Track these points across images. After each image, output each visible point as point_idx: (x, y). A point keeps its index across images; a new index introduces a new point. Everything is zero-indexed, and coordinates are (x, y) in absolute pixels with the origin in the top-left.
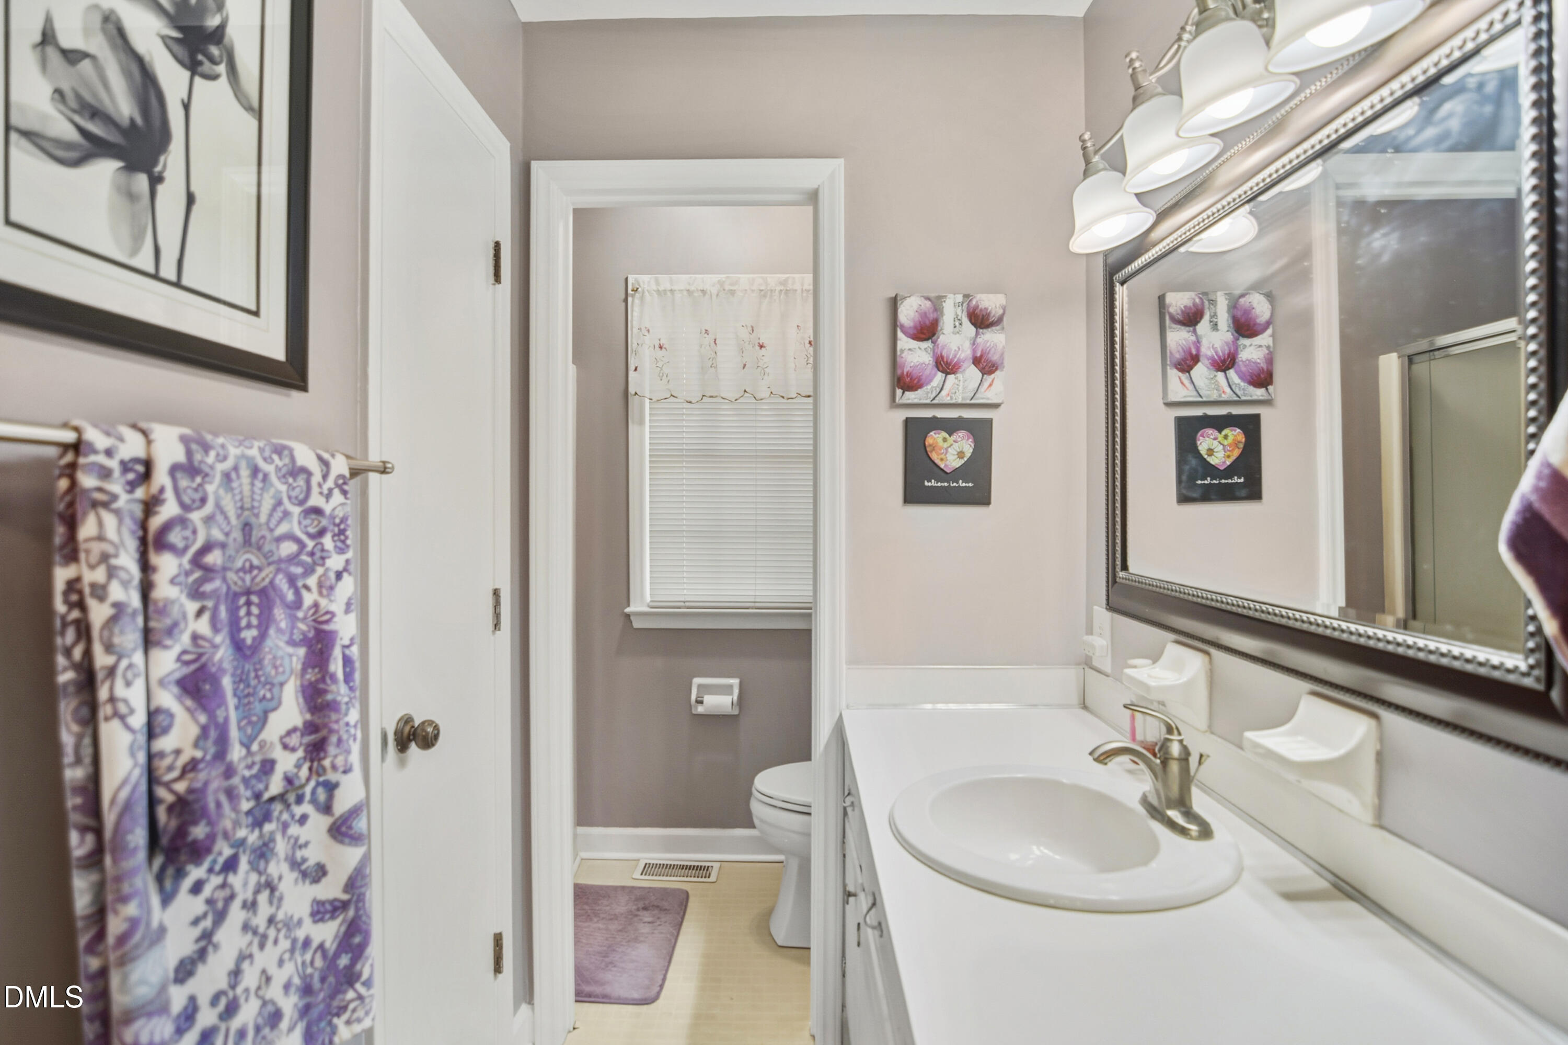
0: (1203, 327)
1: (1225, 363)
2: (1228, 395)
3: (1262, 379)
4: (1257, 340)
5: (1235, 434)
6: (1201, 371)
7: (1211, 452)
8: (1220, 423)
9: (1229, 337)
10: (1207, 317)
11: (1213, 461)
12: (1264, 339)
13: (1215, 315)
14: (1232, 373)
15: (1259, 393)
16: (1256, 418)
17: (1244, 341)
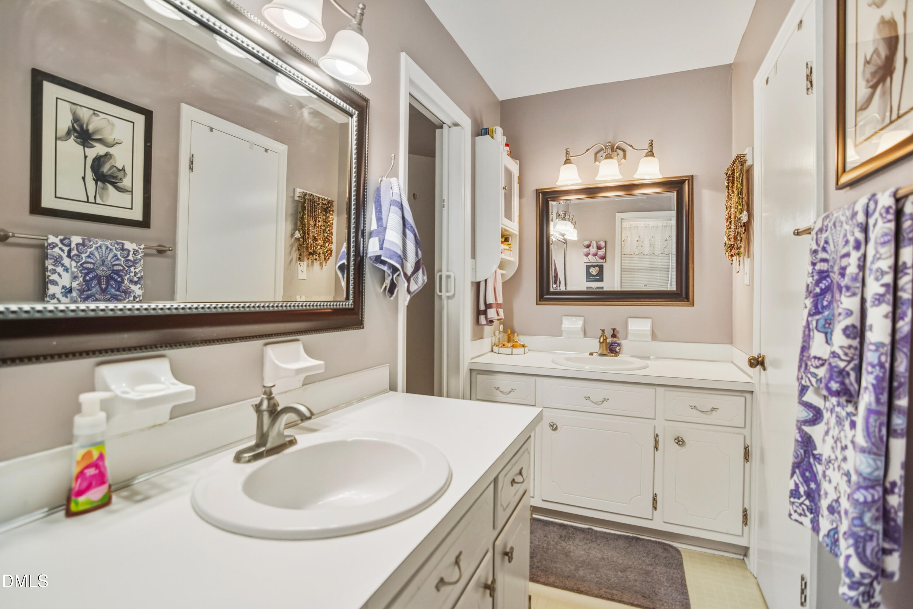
0: (591, 248)
1: (595, 255)
2: (595, 261)
3: (603, 258)
4: (601, 250)
5: (597, 268)
6: (590, 256)
7: (592, 272)
8: (594, 266)
9: (596, 249)
10: (591, 246)
11: (593, 273)
12: (604, 250)
13: (593, 246)
14: (596, 257)
15: (602, 261)
16: (602, 265)
17: (599, 250)
